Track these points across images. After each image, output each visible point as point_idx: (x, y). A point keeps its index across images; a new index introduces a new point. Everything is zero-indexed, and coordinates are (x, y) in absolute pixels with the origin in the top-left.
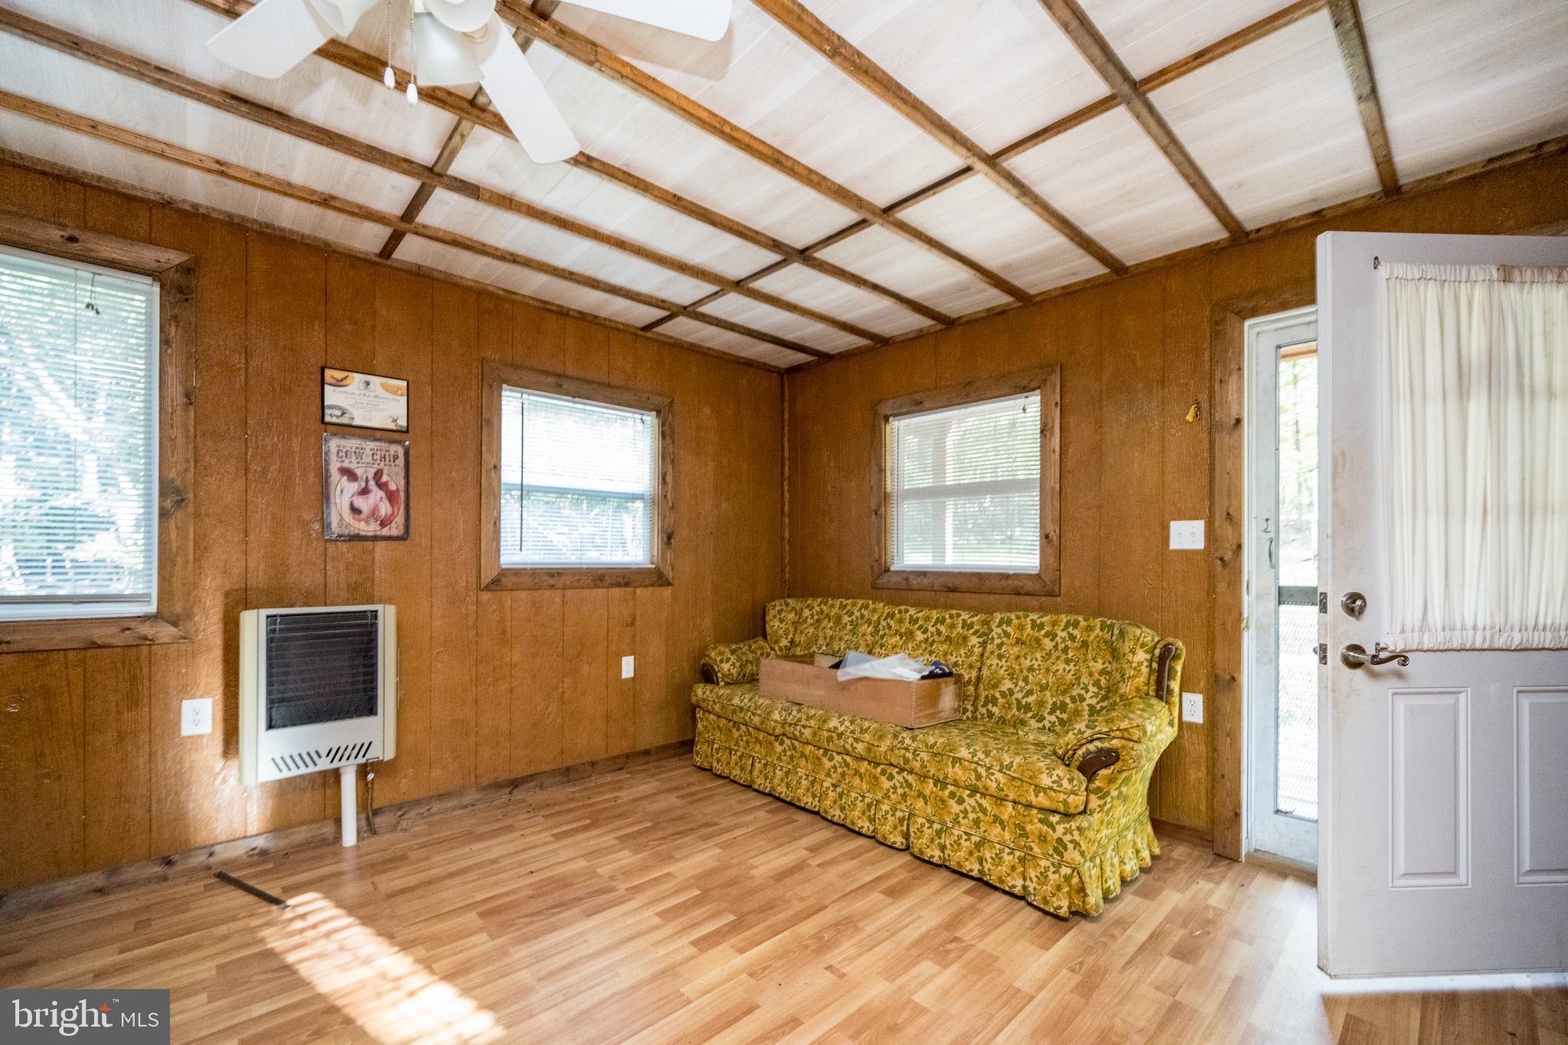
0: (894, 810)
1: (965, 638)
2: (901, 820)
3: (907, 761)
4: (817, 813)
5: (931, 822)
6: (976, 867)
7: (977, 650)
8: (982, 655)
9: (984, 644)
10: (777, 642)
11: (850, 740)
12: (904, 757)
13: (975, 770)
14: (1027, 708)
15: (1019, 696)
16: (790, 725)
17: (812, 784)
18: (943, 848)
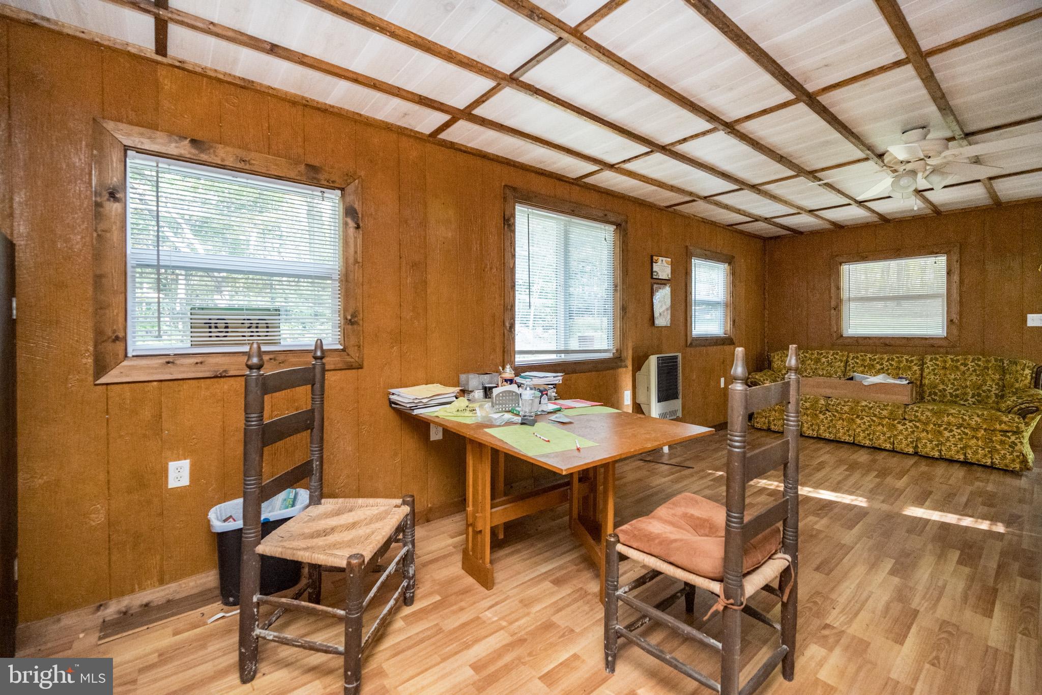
0: (906, 438)
1: (910, 368)
2: (912, 442)
3: (916, 417)
4: (853, 444)
5: (931, 441)
6: (962, 457)
7: (918, 372)
8: (922, 375)
9: (922, 370)
10: (780, 371)
11: (878, 410)
12: (915, 415)
13: (962, 418)
14: (957, 396)
15: (951, 391)
16: (833, 405)
17: (848, 431)
18: (940, 451)
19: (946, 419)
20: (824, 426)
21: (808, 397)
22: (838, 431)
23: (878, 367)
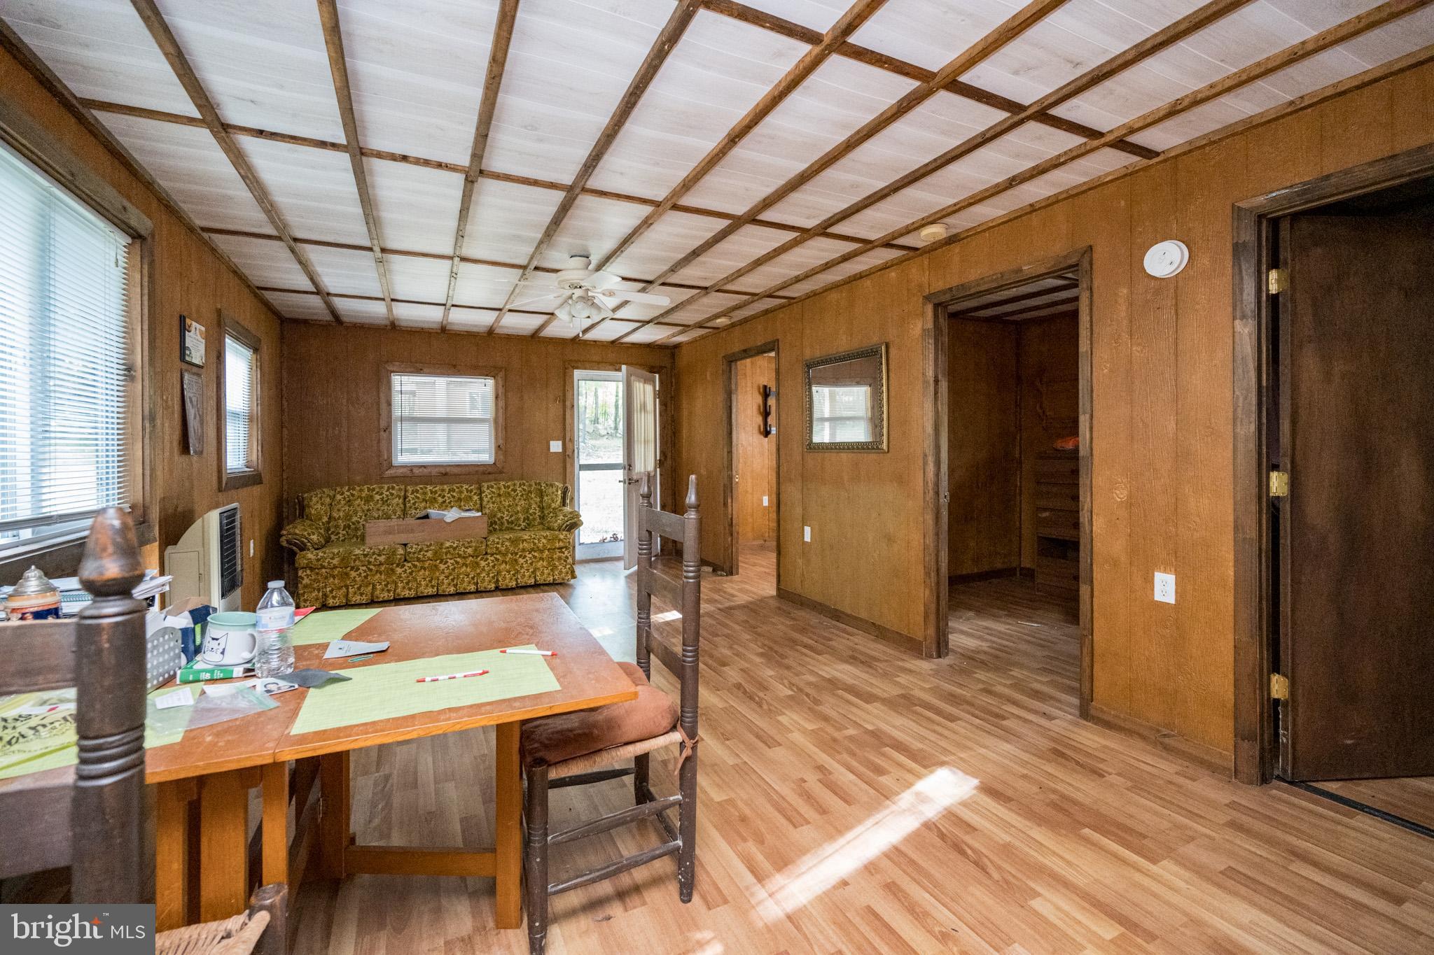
0: (488, 575)
2: (493, 577)
3: (497, 548)
5: (509, 572)
6: (533, 580)
8: (481, 504)
9: (481, 499)
11: (462, 548)
12: (495, 547)
14: (512, 522)
16: (414, 553)
17: (430, 581)
18: (516, 580)
19: (521, 546)
20: (402, 582)
21: (382, 548)
22: (419, 584)
23: (440, 500)
